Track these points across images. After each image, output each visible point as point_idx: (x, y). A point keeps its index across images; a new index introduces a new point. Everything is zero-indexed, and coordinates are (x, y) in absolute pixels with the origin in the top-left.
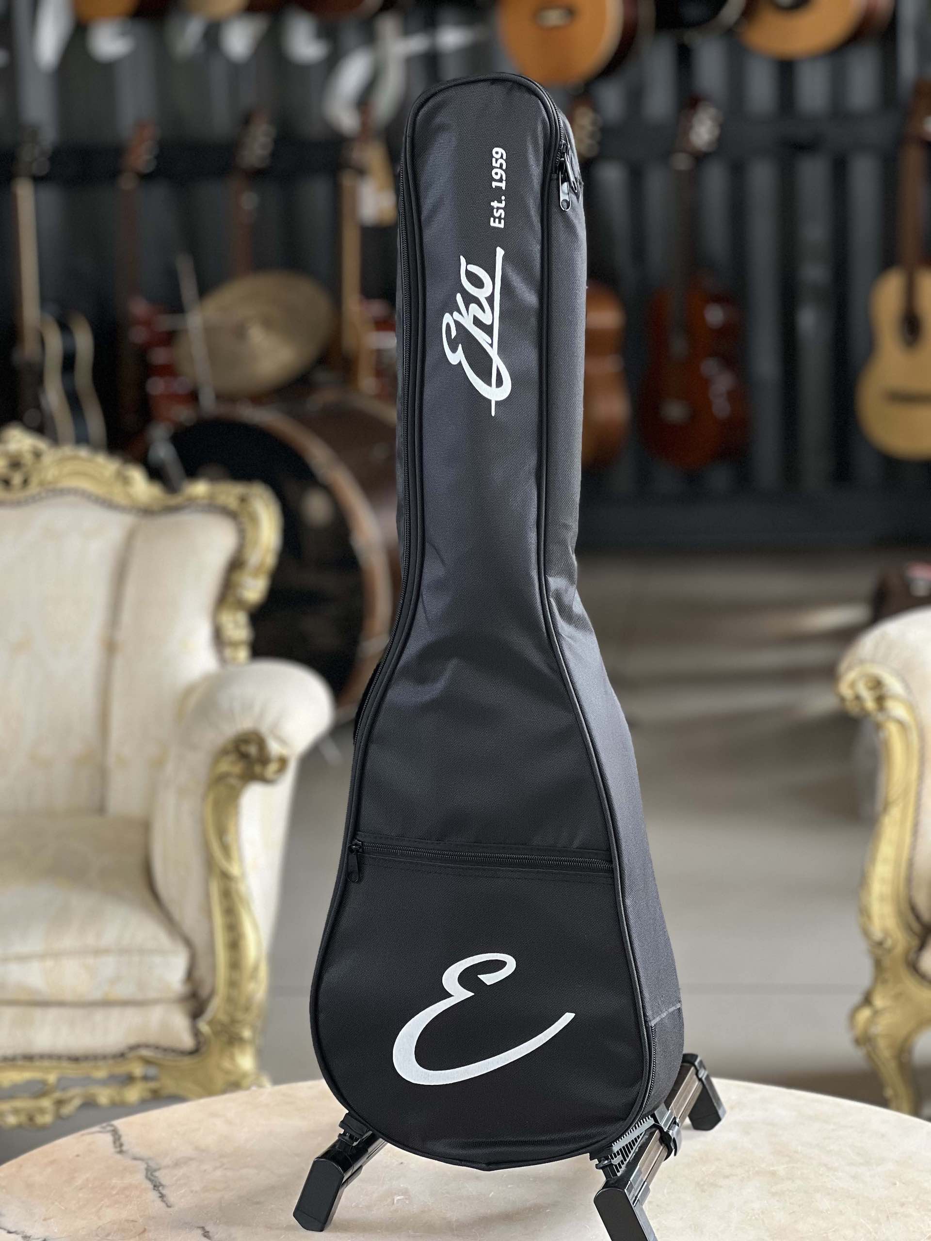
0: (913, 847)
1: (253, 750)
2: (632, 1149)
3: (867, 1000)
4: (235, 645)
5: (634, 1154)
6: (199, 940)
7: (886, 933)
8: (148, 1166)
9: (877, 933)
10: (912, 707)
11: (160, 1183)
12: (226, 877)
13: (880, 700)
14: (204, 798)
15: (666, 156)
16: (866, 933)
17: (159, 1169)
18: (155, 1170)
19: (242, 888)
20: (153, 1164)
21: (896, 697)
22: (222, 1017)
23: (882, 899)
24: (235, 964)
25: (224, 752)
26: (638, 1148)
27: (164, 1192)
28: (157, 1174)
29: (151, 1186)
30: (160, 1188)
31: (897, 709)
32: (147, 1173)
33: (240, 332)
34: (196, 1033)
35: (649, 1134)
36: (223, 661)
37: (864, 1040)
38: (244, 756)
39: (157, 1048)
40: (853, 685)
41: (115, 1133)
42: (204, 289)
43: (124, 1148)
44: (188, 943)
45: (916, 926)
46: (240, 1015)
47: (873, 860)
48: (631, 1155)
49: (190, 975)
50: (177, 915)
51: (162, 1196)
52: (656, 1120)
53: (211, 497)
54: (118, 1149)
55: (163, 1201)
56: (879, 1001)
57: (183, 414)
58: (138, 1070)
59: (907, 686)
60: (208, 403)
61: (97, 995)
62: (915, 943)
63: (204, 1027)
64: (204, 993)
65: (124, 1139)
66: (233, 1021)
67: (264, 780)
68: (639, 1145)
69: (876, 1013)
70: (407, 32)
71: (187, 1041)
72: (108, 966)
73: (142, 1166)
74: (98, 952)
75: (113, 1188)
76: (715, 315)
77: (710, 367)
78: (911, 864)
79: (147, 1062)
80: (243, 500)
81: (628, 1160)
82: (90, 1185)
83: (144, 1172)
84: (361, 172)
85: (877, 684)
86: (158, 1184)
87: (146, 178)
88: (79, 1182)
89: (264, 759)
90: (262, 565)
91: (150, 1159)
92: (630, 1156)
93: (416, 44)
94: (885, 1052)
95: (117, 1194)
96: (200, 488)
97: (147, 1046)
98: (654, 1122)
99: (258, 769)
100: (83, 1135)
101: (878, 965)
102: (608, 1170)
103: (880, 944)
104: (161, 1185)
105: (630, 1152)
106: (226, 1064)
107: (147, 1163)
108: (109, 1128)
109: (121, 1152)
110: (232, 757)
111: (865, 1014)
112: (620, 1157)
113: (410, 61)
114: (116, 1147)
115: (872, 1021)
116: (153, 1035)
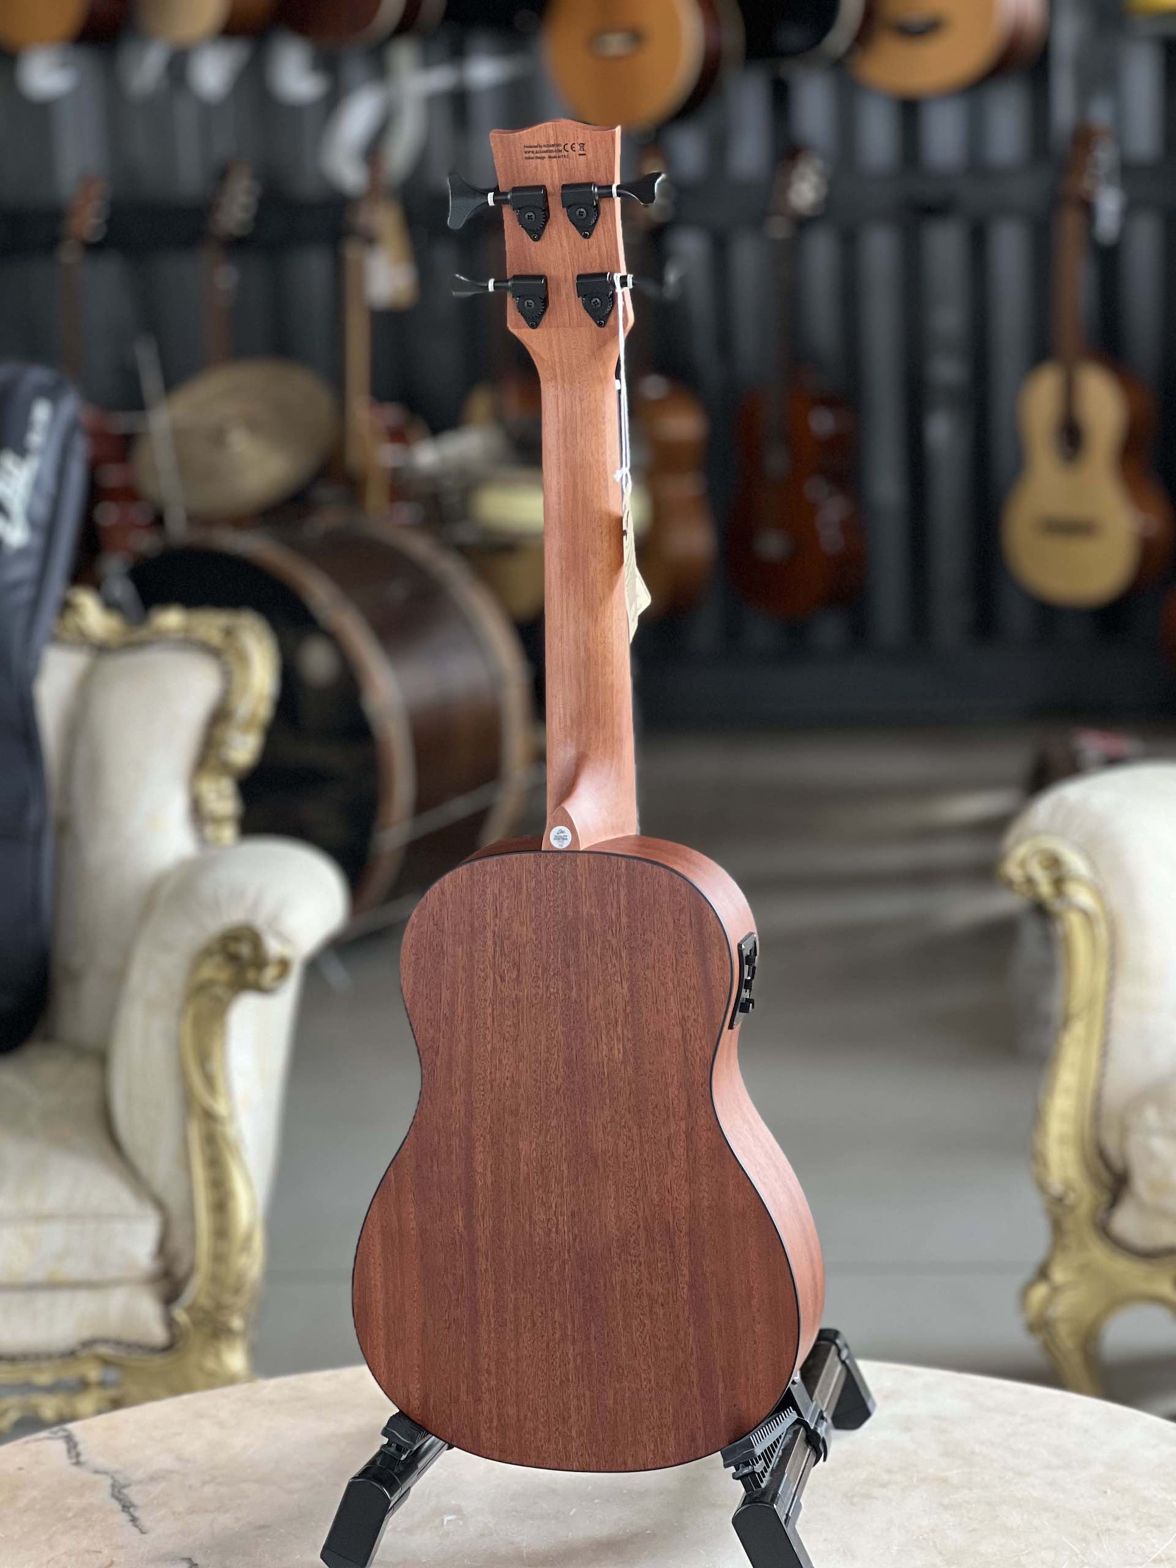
0: (1102, 1075)
1: (245, 950)
2: (774, 1452)
3: (1043, 1273)
4: (217, 821)
5: (778, 1459)
6: (174, 1199)
7: (1068, 1186)
8: (115, 1481)
9: (1056, 1185)
10: (1099, 893)
11: (130, 1502)
12: (209, 1117)
13: (1059, 882)
14: (181, 1013)
15: (758, 220)
16: (1042, 1186)
17: (129, 1485)
18: (125, 1487)
19: (231, 1131)
20: (121, 1479)
21: (1078, 880)
22: (204, 1301)
23: (1062, 1141)
24: (222, 1231)
25: (206, 953)
26: (781, 1451)
27: (136, 1514)
28: (126, 1491)
29: (120, 1508)
30: (132, 1510)
31: (1082, 896)
32: (113, 1490)
33: (218, 437)
34: (170, 1323)
35: (792, 1433)
36: (202, 840)
37: (1040, 1326)
38: (233, 958)
39: (118, 1343)
40: (1023, 864)
41: (69, 1439)
42: (172, 382)
43: (82, 1458)
44: (160, 1205)
45: (1105, 1176)
46: (228, 1299)
47: (1049, 1090)
48: (775, 1460)
49: (163, 1248)
50: (143, 1166)
51: (134, 1520)
52: (799, 1413)
53: (187, 630)
54: (74, 1460)
55: (136, 1526)
56: (1059, 1275)
57: (145, 543)
58: (93, 1373)
59: (1093, 864)
60: (178, 528)
61: (39, 1275)
62: (1105, 1198)
63: (181, 1316)
64: (181, 1269)
65: (81, 1448)
66: (220, 1307)
67: (259, 988)
68: (782, 1447)
69: (1055, 1290)
70: (427, 63)
71: (158, 1334)
72: (54, 1236)
73: (108, 1482)
74: (43, 1218)
75: (69, 1509)
76: (822, 423)
77: (816, 489)
78: (1098, 1096)
79: (106, 1362)
80: (229, 633)
81: (771, 1467)
82: (38, 1506)
83: (109, 1490)
84: (370, 240)
85: (1054, 863)
86: (128, 1504)
87: (93, 248)
88: (22, 1503)
89: (259, 961)
90: (254, 715)
91: (117, 1472)
92: (773, 1461)
93: (439, 79)
94: (1066, 1339)
95: (75, 1516)
96: (171, 619)
97: (105, 1341)
98: (797, 1417)
99: (251, 975)
100: (27, 1442)
101: (1057, 1227)
102: (750, 1481)
103: (1059, 1200)
104: (132, 1505)
105: (772, 1456)
106: (210, 1364)
107: (112, 1478)
108: (61, 1434)
109: (78, 1463)
110: (218, 959)
111: (1040, 1292)
112: (762, 1462)
113: (432, 101)
114: (70, 1457)
115: (1048, 1301)
116: (113, 1326)
